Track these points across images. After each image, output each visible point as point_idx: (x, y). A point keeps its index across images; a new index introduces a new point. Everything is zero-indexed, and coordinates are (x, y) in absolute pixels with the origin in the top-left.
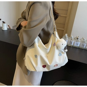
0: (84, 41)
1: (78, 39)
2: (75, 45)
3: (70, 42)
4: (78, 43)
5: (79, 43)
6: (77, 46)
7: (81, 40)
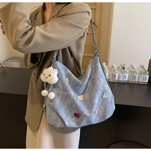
0: (134, 70)
1: (124, 68)
2: (121, 79)
3: (113, 74)
4: (125, 75)
5: (127, 75)
6: (124, 80)
7: (129, 70)
